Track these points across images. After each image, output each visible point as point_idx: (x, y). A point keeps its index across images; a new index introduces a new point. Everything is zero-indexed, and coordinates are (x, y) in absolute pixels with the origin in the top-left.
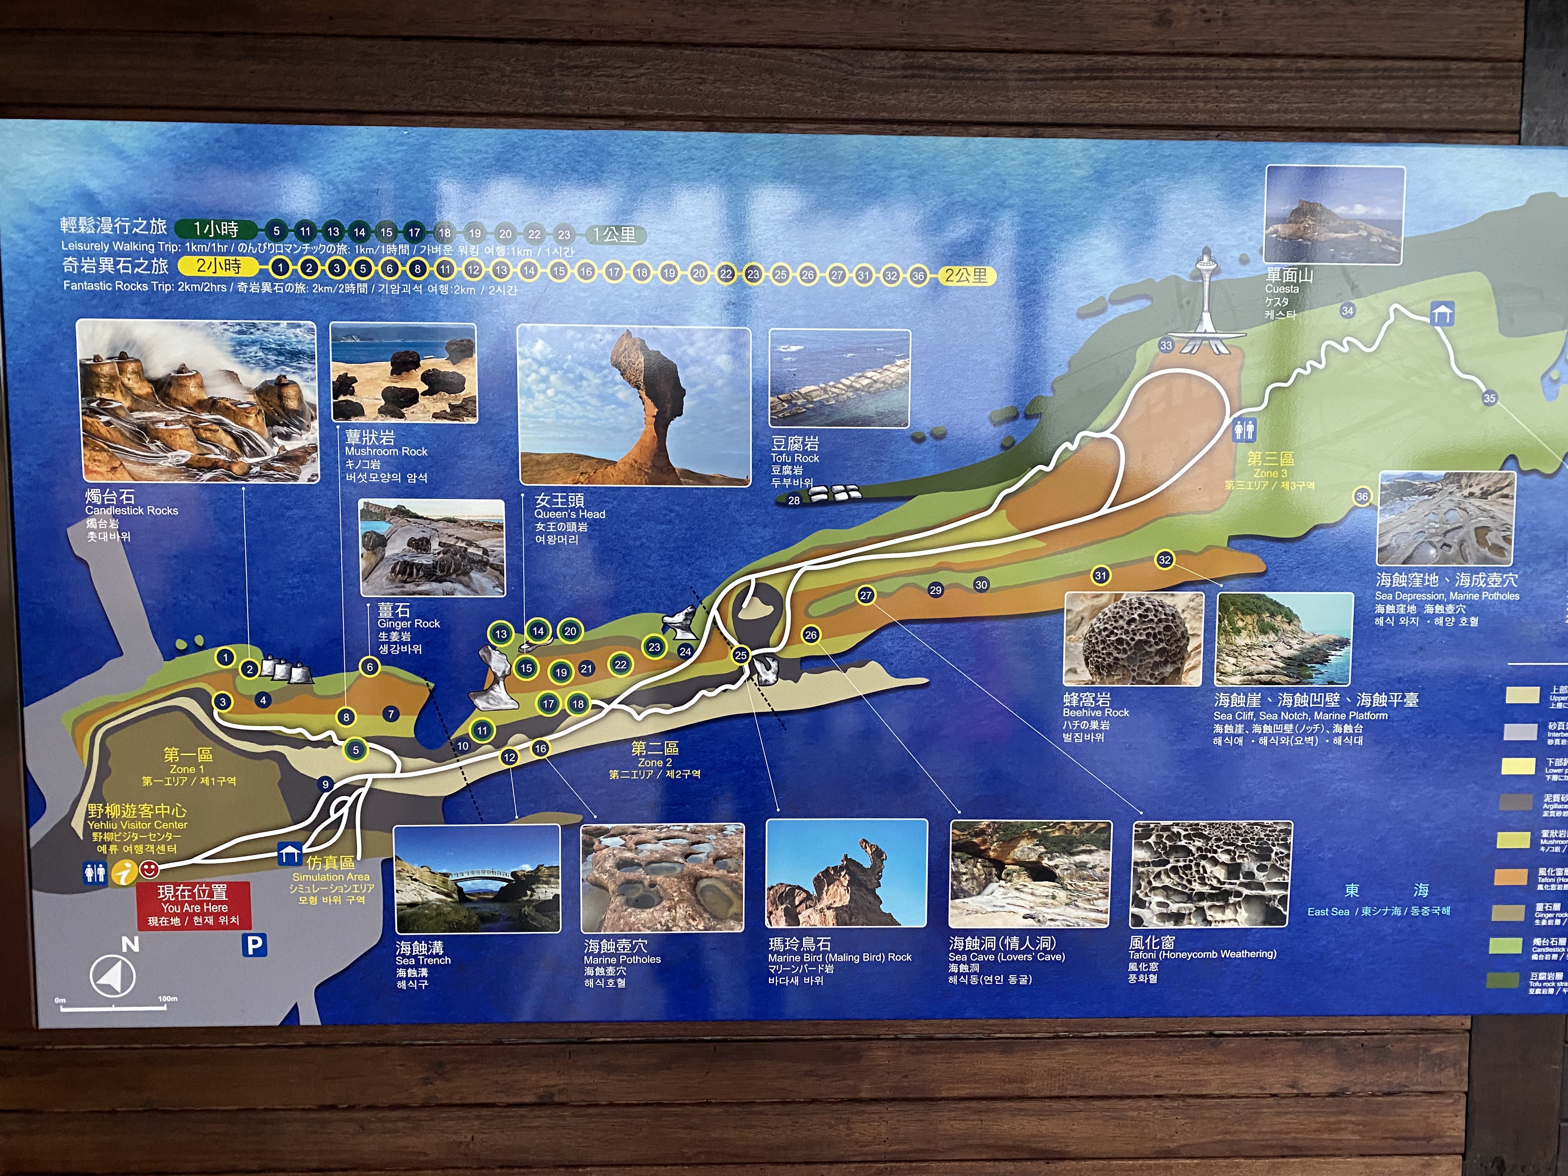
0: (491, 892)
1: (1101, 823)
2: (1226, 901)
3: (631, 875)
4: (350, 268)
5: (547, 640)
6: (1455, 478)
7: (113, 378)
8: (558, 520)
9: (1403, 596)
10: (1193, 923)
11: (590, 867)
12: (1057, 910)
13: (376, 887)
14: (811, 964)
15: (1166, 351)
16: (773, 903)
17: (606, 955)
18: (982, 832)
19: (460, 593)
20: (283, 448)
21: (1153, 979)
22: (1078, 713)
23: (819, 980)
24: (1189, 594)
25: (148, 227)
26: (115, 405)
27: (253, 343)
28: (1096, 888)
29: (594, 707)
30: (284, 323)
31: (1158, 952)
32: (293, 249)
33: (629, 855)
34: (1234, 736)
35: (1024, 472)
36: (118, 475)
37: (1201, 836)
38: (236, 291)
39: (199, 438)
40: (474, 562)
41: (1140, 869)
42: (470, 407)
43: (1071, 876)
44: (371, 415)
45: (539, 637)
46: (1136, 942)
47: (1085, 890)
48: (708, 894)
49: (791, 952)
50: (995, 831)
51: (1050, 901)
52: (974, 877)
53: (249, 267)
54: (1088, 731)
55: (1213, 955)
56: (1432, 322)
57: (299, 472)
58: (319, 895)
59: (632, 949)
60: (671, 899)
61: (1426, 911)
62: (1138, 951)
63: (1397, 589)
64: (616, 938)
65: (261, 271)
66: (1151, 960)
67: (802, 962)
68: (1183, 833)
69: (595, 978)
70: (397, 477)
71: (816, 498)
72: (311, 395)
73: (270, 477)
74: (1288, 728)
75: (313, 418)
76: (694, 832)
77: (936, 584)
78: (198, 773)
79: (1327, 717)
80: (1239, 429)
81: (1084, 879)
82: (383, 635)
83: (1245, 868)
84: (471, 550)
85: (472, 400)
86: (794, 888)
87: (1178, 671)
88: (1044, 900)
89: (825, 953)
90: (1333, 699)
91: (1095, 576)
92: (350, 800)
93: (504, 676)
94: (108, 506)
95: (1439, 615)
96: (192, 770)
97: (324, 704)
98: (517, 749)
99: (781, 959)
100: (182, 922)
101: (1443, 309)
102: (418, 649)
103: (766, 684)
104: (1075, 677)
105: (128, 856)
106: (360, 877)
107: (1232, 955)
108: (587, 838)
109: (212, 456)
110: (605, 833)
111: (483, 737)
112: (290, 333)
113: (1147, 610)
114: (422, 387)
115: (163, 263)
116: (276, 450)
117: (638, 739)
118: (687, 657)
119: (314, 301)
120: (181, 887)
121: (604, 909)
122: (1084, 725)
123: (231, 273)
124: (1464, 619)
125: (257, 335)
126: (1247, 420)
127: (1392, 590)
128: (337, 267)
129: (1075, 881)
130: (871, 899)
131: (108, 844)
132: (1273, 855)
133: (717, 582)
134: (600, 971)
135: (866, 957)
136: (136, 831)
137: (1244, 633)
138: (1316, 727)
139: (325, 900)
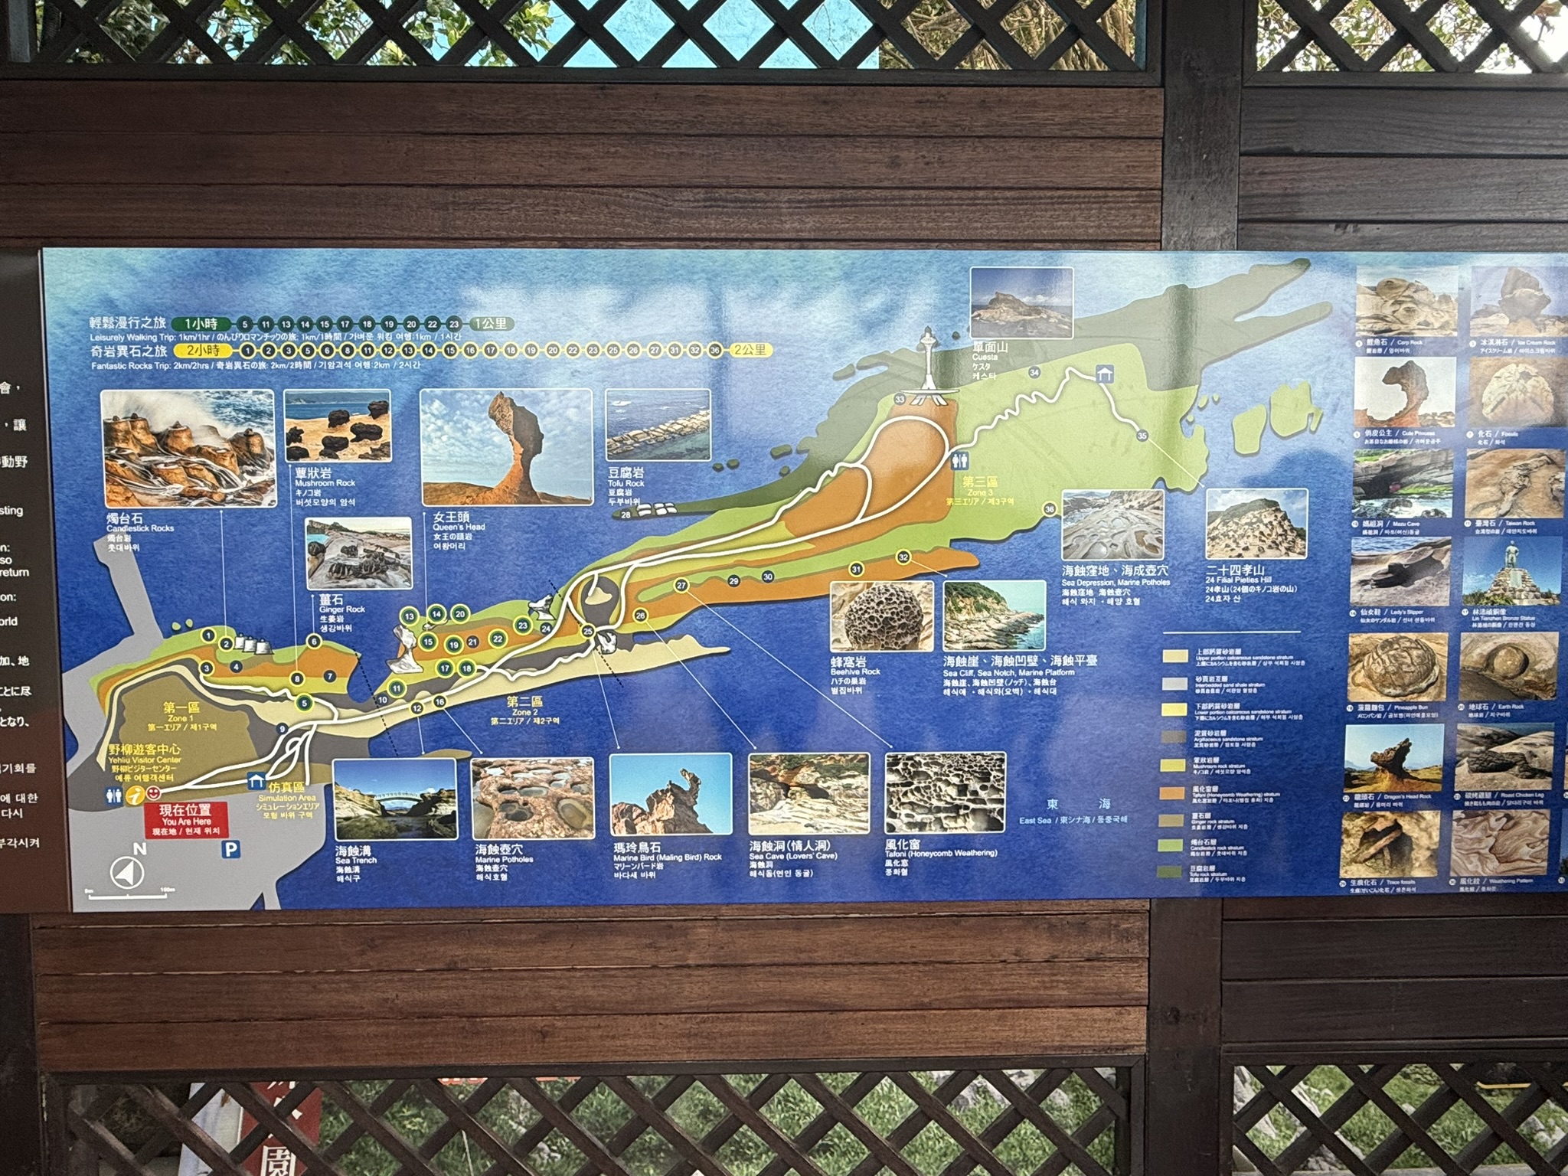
0: (406, 809)
1: (861, 755)
2: (958, 813)
3: (509, 797)
4: (299, 350)
5: (443, 621)
6: (1119, 495)
7: (127, 432)
8: (450, 532)
9: (1083, 583)
10: (934, 830)
11: (478, 790)
12: (830, 821)
13: (321, 805)
14: (646, 863)
15: (900, 404)
16: (617, 817)
17: (492, 856)
18: (773, 762)
19: (380, 586)
20: (250, 481)
21: (905, 872)
22: (843, 673)
23: (652, 874)
24: (923, 583)
25: (152, 323)
26: (128, 452)
27: (228, 405)
28: (859, 803)
29: (479, 671)
30: (250, 391)
31: (907, 851)
32: (257, 337)
33: (507, 781)
34: (960, 688)
35: (797, 492)
36: (130, 502)
37: (937, 764)
38: (216, 368)
39: (189, 475)
40: (390, 563)
41: (892, 789)
42: (385, 450)
43: (840, 795)
44: (314, 457)
45: (438, 619)
46: (891, 844)
47: (851, 805)
48: (567, 810)
49: (630, 854)
50: (782, 762)
51: (824, 814)
52: (767, 796)
53: (226, 351)
54: (850, 686)
55: (949, 853)
56: (1098, 381)
57: (262, 499)
58: (279, 812)
59: (511, 851)
60: (540, 814)
61: (1109, 819)
62: (892, 851)
63: (1077, 578)
64: (499, 843)
65: (234, 354)
66: (903, 858)
67: (639, 861)
68: (923, 762)
69: (484, 873)
70: (333, 502)
71: (642, 513)
72: (270, 443)
73: (240, 503)
74: (1000, 682)
75: (272, 460)
76: (555, 764)
77: (734, 577)
78: (189, 722)
79: (1028, 673)
80: (955, 460)
81: (850, 797)
82: (323, 618)
83: (971, 788)
84: (387, 554)
85: (388, 444)
86: (632, 806)
87: (916, 640)
88: (820, 813)
89: (656, 854)
90: (1033, 661)
91: (852, 569)
92: (301, 740)
93: (412, 648)
94: (122, 526)
95: (1110, 597)
96: (185, 719)
97: (281, 670)
98: (422, 702)
99: (624, 859)
100: (178, 832)
101: (1105, 371)
102: (349, 628)
103: (607, 652)
104: (840, 646)
105: (137, 783)
106: (309, 798)
107: (964, 854)
108: (476, 768)
109: (198, 488)
110: (489, 764)
111: (397, 693)
112: (255, 398)
113: (892, 594)
114: (351, 436)
115: (163, 349)
116: (245, 483)
117: (512, 695)
118: (547, 633)
119: (272, 375)
120: (177, 806)
121: (490, 822)
122: (847, 681)
123: (212, 356)
124: (1129, 600)
125: (232, 400)
126: (962, 454)
127: (1075, 578)
128: (289, 350)
129: (844, 799)
130: (690, 814)
131: (124, 774)
132: (992, 778)
133: (569, 577)
134: (488, 868)
135: (688, 857)
136: (144, 764)
137: (964, 611)
138: (1021, 681)
139: (283, 815)
